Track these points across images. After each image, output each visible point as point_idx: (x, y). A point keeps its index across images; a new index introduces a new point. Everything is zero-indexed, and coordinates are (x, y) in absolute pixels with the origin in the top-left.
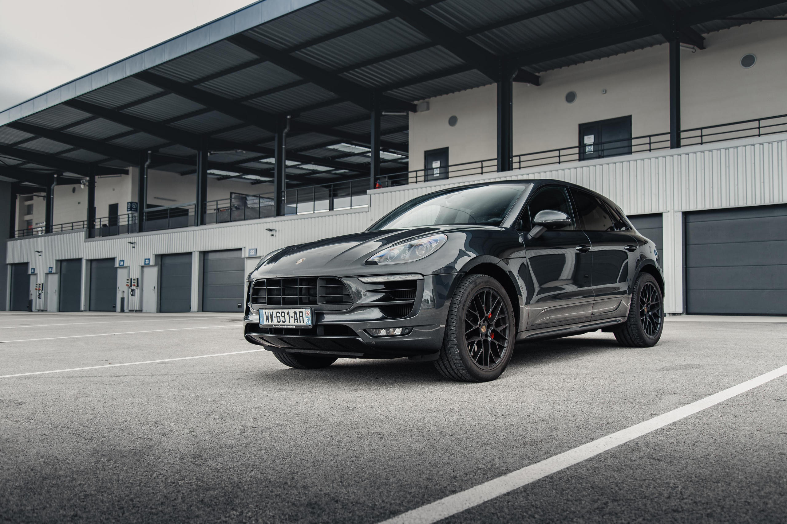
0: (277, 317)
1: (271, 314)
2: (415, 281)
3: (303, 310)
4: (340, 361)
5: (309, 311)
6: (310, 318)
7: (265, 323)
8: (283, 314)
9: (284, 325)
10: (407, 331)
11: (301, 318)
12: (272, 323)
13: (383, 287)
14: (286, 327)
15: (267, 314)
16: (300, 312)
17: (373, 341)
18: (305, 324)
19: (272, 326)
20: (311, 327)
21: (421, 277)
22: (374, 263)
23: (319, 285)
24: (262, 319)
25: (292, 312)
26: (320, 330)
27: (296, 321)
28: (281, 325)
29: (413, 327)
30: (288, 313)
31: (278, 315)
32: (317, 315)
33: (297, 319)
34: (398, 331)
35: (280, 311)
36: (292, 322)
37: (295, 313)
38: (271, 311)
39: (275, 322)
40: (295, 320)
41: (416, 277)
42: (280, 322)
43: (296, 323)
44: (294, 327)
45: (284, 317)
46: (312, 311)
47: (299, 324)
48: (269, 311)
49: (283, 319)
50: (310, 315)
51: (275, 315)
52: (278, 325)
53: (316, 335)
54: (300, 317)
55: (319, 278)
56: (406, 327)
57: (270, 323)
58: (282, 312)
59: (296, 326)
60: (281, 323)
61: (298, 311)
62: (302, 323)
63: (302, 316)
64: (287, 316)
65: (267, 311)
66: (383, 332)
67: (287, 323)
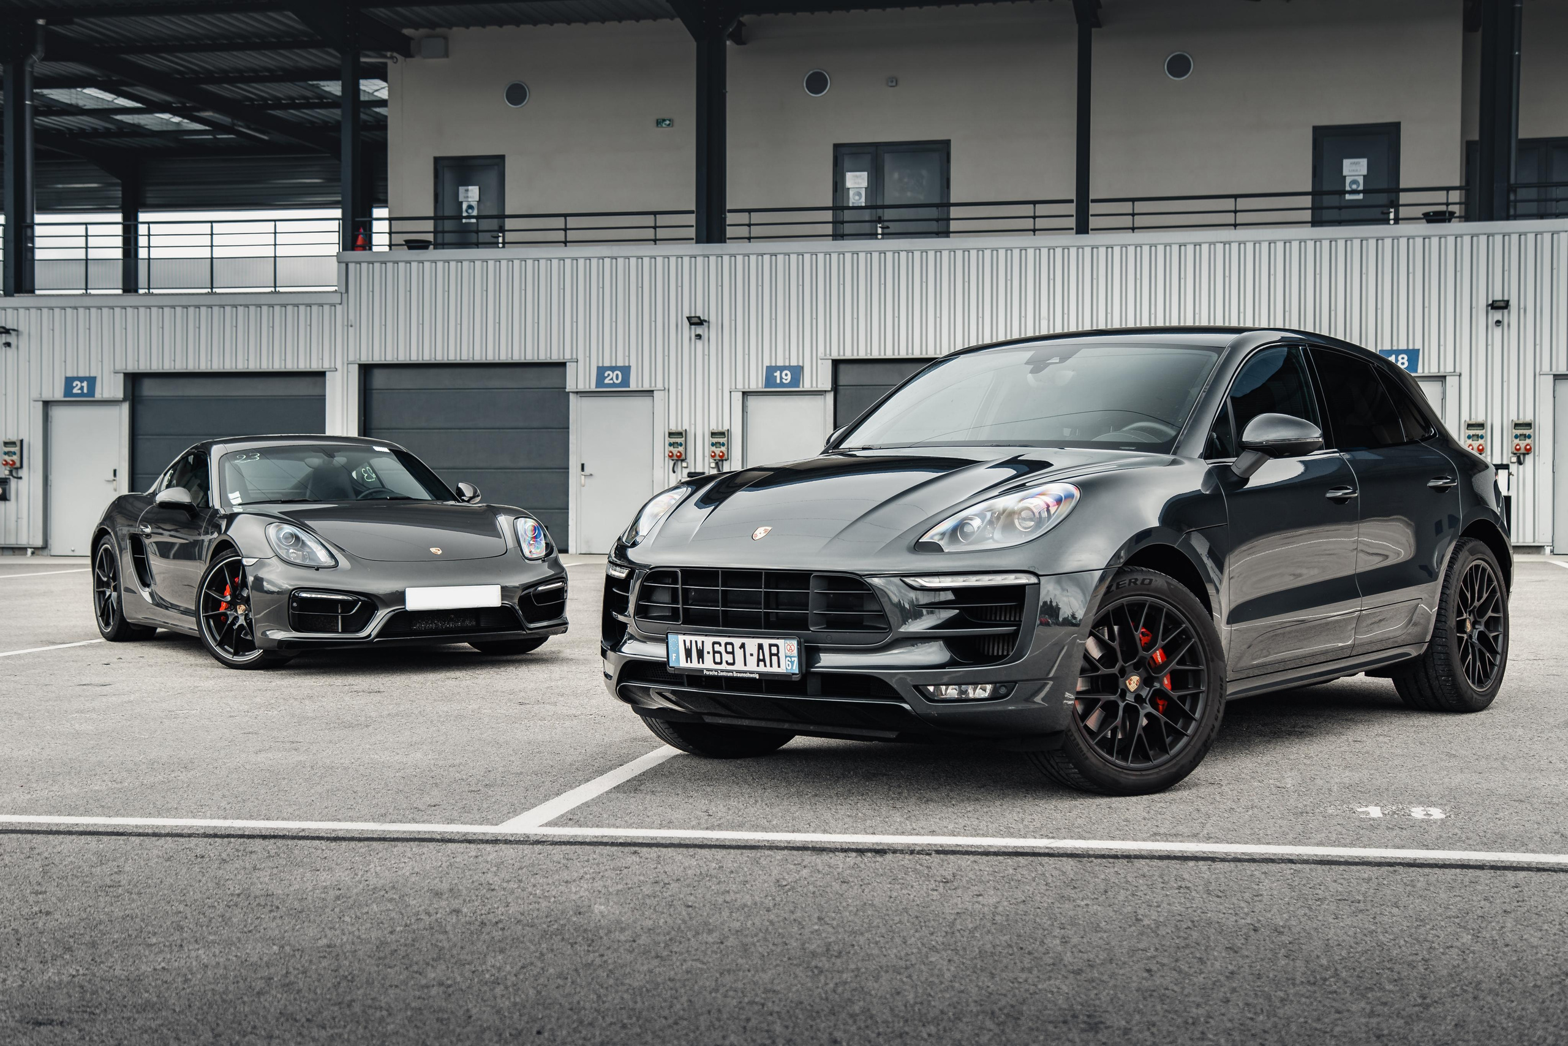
0: (715, 652)
1: (700, 645)
2: (1022, 588)
3: (780, 642)
4: (799, 741)
5: (794, 644)
6: (796, 660)
7: (680, 661)
8: (730, 648)
9: (732, 671)
10: (1003, 691)
11: (774, 658)
12: (701, 666)
13: (950, 596)
14: (735, 674)
15: (688, 644)
16: (771, 646)
17: (933, 710)
18: (783, 670)
19: (702, 670)
20: (796, 678)
21: (1034, 580)
22: (934, 548)
23: (815, 589)
24: (673, 657)
25: (752, 644)
26: (813, 685)
27: (761, 664)
28: (722, 671)
29: (1016, 682)
30: (743, 646)
31: (717, 648)
32: (808, 654)
33: (764, 660)
34: (982, 692)
35: (723, 640)
36: (752, 665)
37: (760, 647)
38: (699, 639)
39: (708, 664)
40: (759, 660)
41: (1023, 579)
42: (721, 663)
43: (762, 668)
44: (757, 676)
45: (733, 653)
46: (799, 644)
47: (768, 669)
48: (694, 638)
49: (728, 658)
50: (795, 653)
51: (708, 647)
52: (716, 671)
53: (805, 694)
54: (771, 655)
55: (815, 574)
56: (1003, 683)
57: (695, 664)
58: (726, 644)
59: (760, 674)
60: (724, 666)
61: (766, 643)
62: (775, 669)
63: (777, 655)
64: (739, 653)
65: (688, 638)
66: (952, 692)
67: (739, 666)
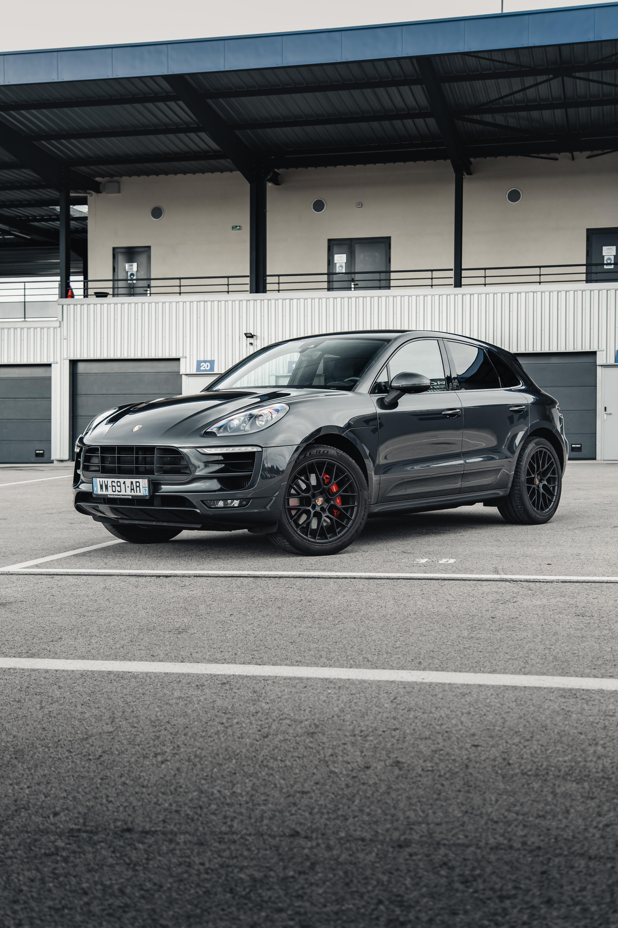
0: (113, 486)
1: (106, 483)
2: (254, 453)
3: (140, 480)
5: (146, 481)
6: (147, 488)
7: (98, 491)
8: (119, 484)
9: (120, 495)
10: (244, 503)
11: (138, 488)
12: (107, 493)
13: (221, 458)
14: (121, 497)
15: (101, 482)
16: (136, 482)
17: (210, 512)
18: (141, 494)
19: (107, 495)
20: (148, 498)
21: (259, 449)
22: (212, 434)
23: (156, 455)
24: (95, 489)
25: (128, 481)
26: (157, 501)
27: (132, 491)
28: (116, 495)
29: (251, 499)
30: (124, 483)
31: (114, 484)
32: (154, 486)
33: (133, 489)
34: (236, 503)
35: (116, 480)
36: (129, 492)
37: (132, 483)
38: (106, 480)
39: (110, 492)
40: (131, 489)
41: (255, 449)
42: (115, 491)
43: (133, 493)
44: (131, 497)
45: (120, 486)
46: (149, 481)
47: (135, 494)
48: (104, 479)
49: (118, 489)
50: (147, 485)
51: (110, 484)
52: (113, 495)
53: (153, 505)
54: (137, 487)
55: (157, 447)
56: (244, 499)
57: (104, 492)
58: (117, 482)
60: (117, 493)
61: (134, 481)
62: (138, 494)
63: (139, 487)
64: (123, 486)
65: (101, 480)
66: (221, 504)
67: (123, 493)
